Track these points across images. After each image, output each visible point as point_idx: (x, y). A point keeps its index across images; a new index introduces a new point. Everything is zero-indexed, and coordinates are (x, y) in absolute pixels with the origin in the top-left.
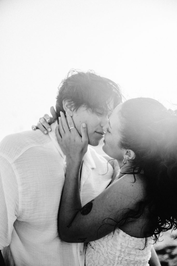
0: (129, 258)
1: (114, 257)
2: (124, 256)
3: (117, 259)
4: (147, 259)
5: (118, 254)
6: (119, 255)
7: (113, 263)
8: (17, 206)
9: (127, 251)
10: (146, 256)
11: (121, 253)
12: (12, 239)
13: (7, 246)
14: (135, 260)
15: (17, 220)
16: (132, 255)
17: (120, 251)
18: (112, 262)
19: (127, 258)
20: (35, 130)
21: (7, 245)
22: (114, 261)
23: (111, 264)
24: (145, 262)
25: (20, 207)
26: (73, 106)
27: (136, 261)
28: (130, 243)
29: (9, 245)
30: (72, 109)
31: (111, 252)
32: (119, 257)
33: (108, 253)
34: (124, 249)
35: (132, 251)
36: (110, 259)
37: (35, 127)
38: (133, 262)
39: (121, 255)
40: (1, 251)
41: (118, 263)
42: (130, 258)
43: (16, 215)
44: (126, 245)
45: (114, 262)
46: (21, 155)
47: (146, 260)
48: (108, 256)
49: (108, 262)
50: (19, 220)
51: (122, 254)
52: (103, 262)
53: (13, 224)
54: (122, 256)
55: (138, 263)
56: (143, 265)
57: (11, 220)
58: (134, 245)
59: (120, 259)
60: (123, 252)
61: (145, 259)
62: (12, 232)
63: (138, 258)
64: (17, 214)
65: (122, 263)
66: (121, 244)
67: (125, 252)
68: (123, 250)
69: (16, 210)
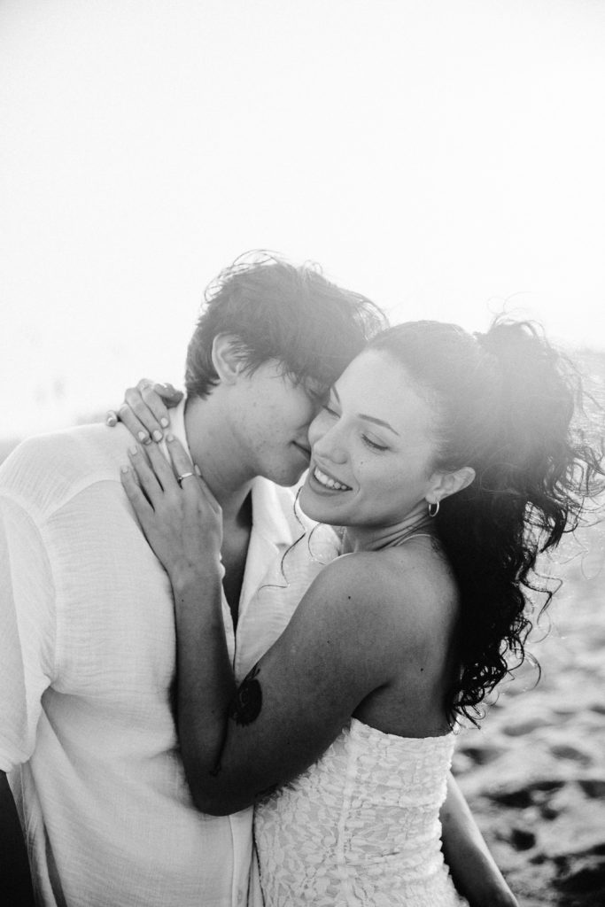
0: (382, 800)
1: (338, 799)
2: (368, 795)
3: (346, 804)
4: (433, 803)
5: (349, 791)
6: (354, 792)
7: (337, 816)
8: (50, 650)
9: (375, 780)
10: (431, 795)
11: (358, 787)
12: (37, 743)
13: (24, 761)
14: (401, 806)
15: (50, 690)
16: (391, 791)
17: (357, 781)
18: (334, 814)
19: (376, 800)
20: (112, 425)
21: (25, 759)
22: (340, 809)
23: (330, 819)
24: (428, 811)
25: (59, 654)
26: (243, 359)
27: (402, 808)
28: (383, 755)
29: (28, 758)
30: (239, 366)
31: (331, 787)
32: (353, 798)
33: (321, 789)
34: (368, 774)
35: (391, 777)
36: (326, 806)
37: (115, 418)
38: (393, 812)
39: (360, 793)
40: (8, 775)
41: (350, 817)
42: (384, 798)
43: (47, 675)
44: (373, 762)
45: (339, 814)
46: (68, 503)
47: (432, 807)
48: (321, 799)
49: (322, 815)
50: (57, 688)
51: (362, 789)
52: (306, 816)
53: (40, 698)
54: (363, 796)
55: (408, 814)
56: (421, 820)
57: (36, 686)
58: (395, 759)
59: (356, 803)
60: (366, 782)
61: (429, 803)
62: (37, 720)
63: (407, 800)
64: (49, 672)
65: (361, 817)
66: (358, 759)
67: (369, 783)
68: (364, 777)
69: (47, 663)
